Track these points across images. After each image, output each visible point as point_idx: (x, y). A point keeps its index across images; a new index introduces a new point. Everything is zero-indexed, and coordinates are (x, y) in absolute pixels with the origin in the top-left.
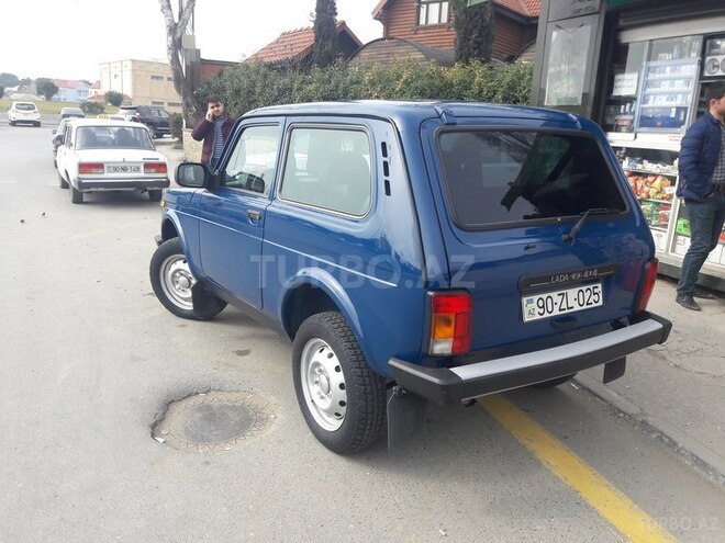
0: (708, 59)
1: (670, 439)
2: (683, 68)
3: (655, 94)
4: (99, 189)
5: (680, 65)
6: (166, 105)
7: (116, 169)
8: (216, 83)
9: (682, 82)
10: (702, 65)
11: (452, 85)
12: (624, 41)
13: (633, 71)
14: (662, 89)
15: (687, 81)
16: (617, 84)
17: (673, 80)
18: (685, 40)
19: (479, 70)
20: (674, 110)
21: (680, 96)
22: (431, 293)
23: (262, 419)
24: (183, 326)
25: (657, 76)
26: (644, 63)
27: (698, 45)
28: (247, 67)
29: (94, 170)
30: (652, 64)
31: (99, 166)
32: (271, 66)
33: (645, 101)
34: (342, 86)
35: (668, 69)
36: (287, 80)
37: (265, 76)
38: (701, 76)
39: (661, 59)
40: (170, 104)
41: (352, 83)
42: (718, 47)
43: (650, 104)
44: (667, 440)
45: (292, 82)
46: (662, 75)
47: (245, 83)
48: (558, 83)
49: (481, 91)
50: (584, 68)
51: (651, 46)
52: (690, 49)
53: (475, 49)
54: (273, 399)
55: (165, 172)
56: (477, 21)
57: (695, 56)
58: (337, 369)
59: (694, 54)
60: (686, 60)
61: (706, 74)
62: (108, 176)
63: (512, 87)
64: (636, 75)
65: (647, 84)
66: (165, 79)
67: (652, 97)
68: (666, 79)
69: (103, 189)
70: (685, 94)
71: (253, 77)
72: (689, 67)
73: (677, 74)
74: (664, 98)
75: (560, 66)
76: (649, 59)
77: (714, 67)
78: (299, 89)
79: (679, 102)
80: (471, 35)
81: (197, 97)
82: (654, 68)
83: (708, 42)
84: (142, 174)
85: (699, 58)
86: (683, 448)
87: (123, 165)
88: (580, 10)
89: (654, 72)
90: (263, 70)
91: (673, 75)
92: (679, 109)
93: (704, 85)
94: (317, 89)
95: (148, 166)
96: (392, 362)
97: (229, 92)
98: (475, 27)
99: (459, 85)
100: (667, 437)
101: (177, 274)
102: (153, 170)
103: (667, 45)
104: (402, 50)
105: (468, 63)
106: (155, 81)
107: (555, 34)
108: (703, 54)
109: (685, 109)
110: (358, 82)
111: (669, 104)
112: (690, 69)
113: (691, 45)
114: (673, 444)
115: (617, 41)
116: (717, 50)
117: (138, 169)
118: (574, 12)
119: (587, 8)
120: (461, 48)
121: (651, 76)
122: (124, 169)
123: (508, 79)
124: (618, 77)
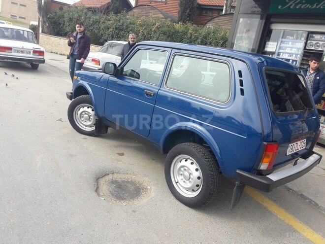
0: (309, 42)
1: (315, 203)
2: (297, 43)
3: (283, 53)
4: (9, 61)
5: (296, 42)
6: (18, 17)
7: (18, 51)
8: (59, 13)
9: (296, 49)
10: (306, 44)
11: (178, 32)
12: (272, 28)
13: (274, 41)
14: (286, 51)
15: (298, 49)
16: (266, 46)
17: (292, 48)
18: (299, 32)
19: (191, 28)
20: (291, 61)
21: (294, 55)
22: (265, 143)
23: (144, 188)
24: (85, 139)
25: (285, 45)
26: (280, 39)
27: (305, 35)
28: (77, 7)
29: (7, 51)
30: (284, 40)
31: (10, 49)
32: (89, 9)
33: (279, 55)
34: (125, 24)
35: (290, 43)
36: (98, 17)
37: (86, 13)
38: (305, 48)
39: (288, 38)
40: (20, 17)
41: (130, 23)
42: (314, 37)
43: (281, 56)
44: (313, 203)
45: (100, 18)
46: (287, 45)
47: (76, 15)
48: (241, 41)
49: (191, 37)
50: (254, 37)
51: (284, 32)
52: (302, 36)
53: (188, 17)
54: (146, 179)
55: (43, 55)
56: (190, 5)
57: (303, 40)
58: (197, 170)
59: (303, 39)
60: (299, 40)
61: (307, 48)
62: (14, 54)
63: (205, 37)
64: (276, 43)
65: (280, 48)
66: (19, 4)
67: (281, 54)
68: (289, 47)
69: (11, 61)
70: (297, 55)
71: (80, 13)
72: (300, 44)
73: (294, 46)
74: (287, 55)
75: (242, 33)
76: (282, 38)
77: (311, 45)
78: (104, 22)
79: (293, 58)
80: (187, 10)
81: (49, 18)
82: (284, 41)
83: (310, 35)
84: (31, 55)
85: (305, 41)
86: (321, 207)
87: (23, 50)
88: (255, 11)
89: (284, 43)
90: (85, 11)
91: (292, 46)
92: (293, 61)
93: (305, 52)
94: (113, 24)
95: (35, 52)
96: (238, 171)
97: (66, 19)
98: (189, 7)
99: (182, 32)
100: (314, 202)
101: (83, 113)
102: (37, 54)
103: (291, 33)
104: (153, 12)
105: (185, 23)
106: (13, 5)
107: (241, 20)
108: (307, 39)
109: (296, 61)
110: (133, 24)
111: (289, 58)
112: (300, 45)
113: (302, 35)
114: (316, 205)
115: (269, 27)
116: (313, 39)
117: (30, 53)
118: (252, 12)
119: (258, 11)
120: (182, 16)
121: (282, 45)
122: (23, 52)
123: (203, 33)
124: (267, 43)
